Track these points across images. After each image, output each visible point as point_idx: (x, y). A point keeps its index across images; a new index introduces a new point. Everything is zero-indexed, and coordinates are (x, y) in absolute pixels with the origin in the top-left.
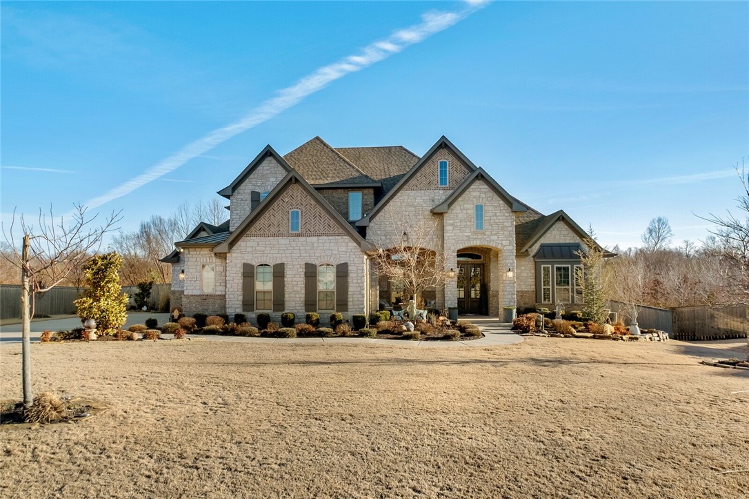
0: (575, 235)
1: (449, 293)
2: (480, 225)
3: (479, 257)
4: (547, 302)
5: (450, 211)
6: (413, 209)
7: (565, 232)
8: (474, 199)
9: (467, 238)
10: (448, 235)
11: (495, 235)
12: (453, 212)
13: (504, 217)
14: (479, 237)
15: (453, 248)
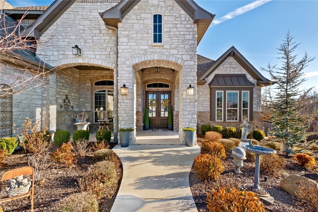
0: (242, 68)
1: (123, 112)
2: (158, 38)
3: (167, 86)
4: (219, 121)
5: (124, 21)
6: (88, 23)
7: (235, 66)
8: (151, 8)
9: (143, 52)
10: (122, 47)
11: (175, 48)
12: (128, 22)
13: (185, 29)
14: (157, 50)
15: (127, 62)
